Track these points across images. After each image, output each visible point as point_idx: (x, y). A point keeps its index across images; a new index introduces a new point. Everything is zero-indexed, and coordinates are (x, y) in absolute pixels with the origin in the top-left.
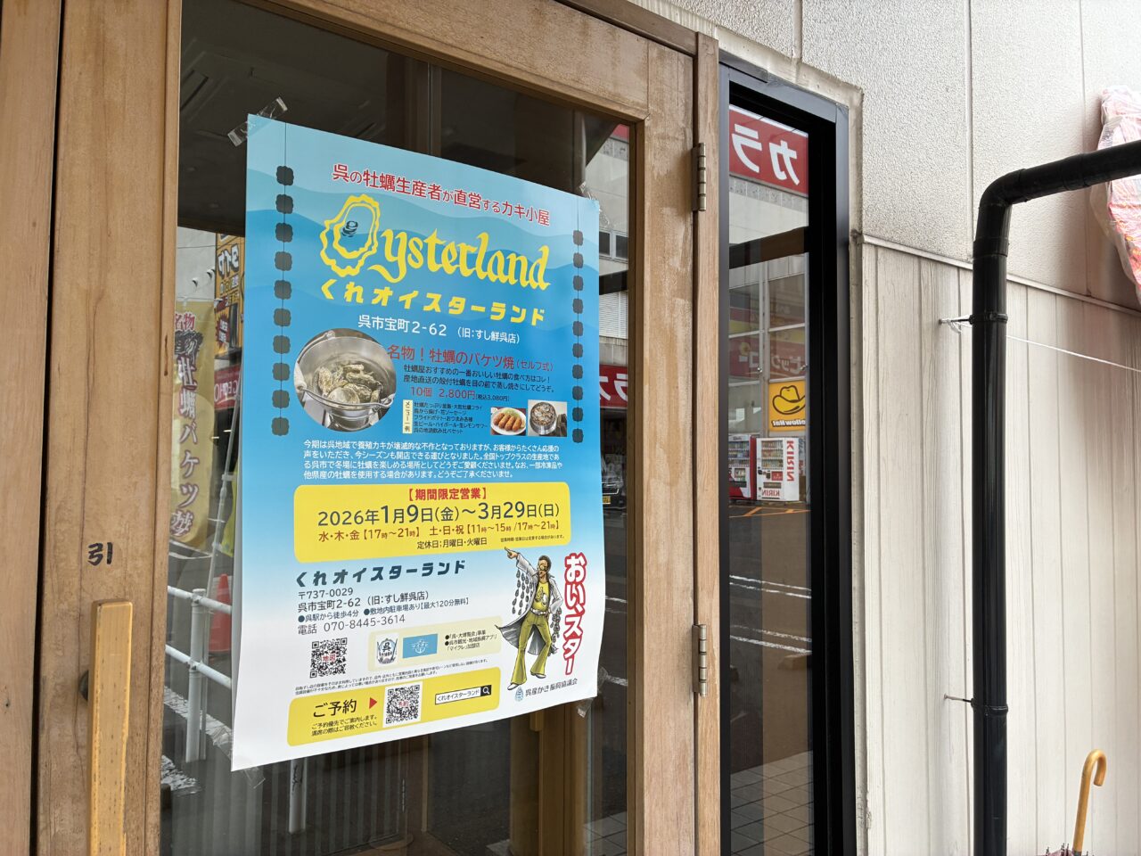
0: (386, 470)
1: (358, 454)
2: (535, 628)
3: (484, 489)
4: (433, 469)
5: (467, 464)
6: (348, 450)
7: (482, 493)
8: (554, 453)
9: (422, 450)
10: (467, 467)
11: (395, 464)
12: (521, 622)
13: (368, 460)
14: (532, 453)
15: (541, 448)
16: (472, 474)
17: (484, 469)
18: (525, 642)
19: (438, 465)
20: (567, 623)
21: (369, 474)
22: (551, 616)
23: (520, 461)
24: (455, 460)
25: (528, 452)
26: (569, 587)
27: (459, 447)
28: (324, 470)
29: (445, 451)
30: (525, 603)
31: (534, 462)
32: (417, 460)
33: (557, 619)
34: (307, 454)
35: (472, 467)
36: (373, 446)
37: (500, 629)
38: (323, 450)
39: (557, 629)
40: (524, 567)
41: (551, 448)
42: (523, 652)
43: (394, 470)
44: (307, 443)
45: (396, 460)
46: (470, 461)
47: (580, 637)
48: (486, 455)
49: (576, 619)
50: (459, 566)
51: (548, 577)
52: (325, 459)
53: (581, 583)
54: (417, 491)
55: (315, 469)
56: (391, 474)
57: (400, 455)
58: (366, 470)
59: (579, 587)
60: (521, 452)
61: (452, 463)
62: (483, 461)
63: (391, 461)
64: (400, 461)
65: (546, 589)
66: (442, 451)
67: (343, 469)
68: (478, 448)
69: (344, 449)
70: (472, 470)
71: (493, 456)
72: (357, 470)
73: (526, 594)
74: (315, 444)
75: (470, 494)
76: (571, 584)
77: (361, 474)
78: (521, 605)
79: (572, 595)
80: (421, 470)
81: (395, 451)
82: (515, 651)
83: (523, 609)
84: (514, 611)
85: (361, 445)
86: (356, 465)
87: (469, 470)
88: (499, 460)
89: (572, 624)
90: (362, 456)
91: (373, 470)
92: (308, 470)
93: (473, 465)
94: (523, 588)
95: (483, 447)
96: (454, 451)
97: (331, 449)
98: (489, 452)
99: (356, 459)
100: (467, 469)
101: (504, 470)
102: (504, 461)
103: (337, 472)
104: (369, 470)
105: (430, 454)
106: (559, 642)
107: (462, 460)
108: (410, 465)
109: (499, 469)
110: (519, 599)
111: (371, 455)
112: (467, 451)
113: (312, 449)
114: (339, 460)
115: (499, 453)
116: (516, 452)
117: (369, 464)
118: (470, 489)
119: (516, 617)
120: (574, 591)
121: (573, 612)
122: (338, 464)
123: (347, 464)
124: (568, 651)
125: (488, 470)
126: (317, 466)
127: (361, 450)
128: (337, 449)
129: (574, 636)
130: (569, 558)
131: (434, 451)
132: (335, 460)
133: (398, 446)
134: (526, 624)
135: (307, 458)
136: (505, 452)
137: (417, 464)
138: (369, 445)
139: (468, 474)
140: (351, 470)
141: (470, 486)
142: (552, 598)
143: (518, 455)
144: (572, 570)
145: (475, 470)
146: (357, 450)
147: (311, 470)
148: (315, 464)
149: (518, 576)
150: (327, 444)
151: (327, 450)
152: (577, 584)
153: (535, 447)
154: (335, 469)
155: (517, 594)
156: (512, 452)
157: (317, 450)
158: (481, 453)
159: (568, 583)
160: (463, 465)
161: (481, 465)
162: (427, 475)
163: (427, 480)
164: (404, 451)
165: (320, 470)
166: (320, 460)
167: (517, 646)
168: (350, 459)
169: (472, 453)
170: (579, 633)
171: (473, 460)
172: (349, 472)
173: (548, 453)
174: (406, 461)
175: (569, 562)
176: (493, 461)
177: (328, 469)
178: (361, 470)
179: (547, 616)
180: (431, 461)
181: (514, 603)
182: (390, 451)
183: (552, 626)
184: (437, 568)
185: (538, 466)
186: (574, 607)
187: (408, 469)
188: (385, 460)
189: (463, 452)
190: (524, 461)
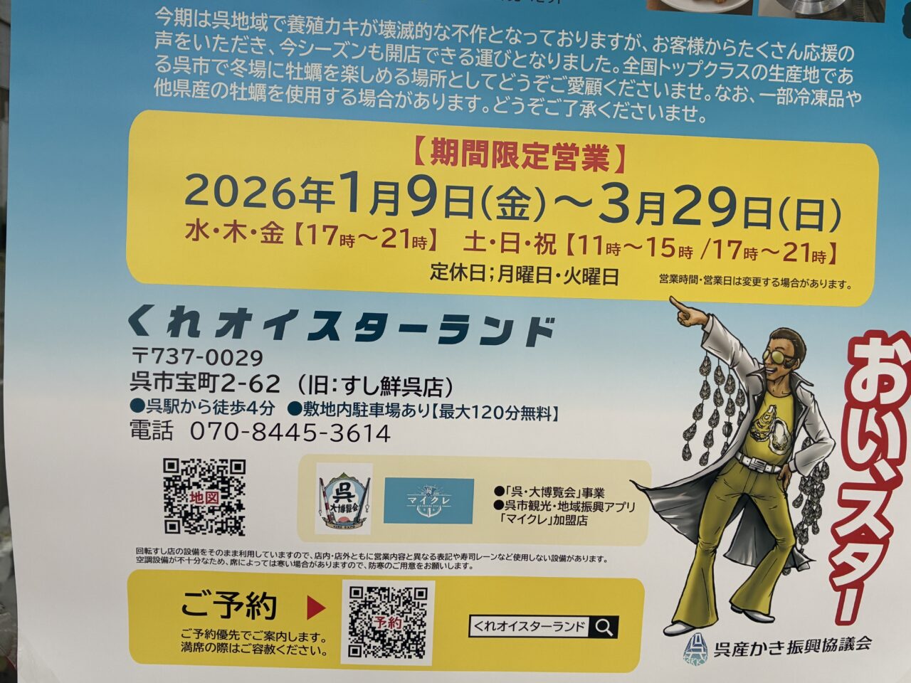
0: (357, 87)
1: (288, 45)
2: (746, 502)
3: (622, 148)
4: (481, 91)
5: (575, 84)
6: (261, 34)
7: (613, 158)
8: (839, 65)
9: (452, 43)
10: (575, 90)
11: (382, 75)
12: (705, 482)
13: (314, 58)
14: (769, 62)
15: (800, 49)
16: (588, 109)
17: (623, 99)
18: (718, 530)
19: (495, 82)
20: (843, 503)
21: (314, 94)
22: (796, 479)
23: (732, 83)
24: (541, 72)
25: (758, 59)
26: (856, 414)
27: (554, 39)
28: (205, 78)
29: (514, 48)
30: (719, 439)
31: (774, 87)
32: (439, 66)
33: (814, 487)
34: (163, 38)
35: (589, 90)
36: (326, 27)
37: (645, 490)
38: (202, 33)
39: (813, 513)
40: (723, 348)
41: (830, 52)
42: (709, 553)
43: (378, 88)
44: (163, 13)
45: (383, 64)
46: (585, 75)
47: (885, 541)
48: (631, 63)
49: (876, 498)
50: (537, 330)
51: (793, 382)
52: (206, 53)
53: (894, 408)
54: (435, 142)
55: (182, 75)
56: (368, 98)
57: (394, 52)
58: (304, 84)
59: (889, 419)
60: (735, 60)
61: (532, 79)
62: (621, 77)
63: (370, 67)
64: (393, 66)
65: (784, 408)
66: (506, 46)
67: (249, 79)
68: (607, 42)
69: (254, 33)
70: (591, 97)
71: (651, 67)
72: (284, 83)
73: (724, 418)
74: (183, 16)
75: (579, 159)
76: (865, 407)
77: (294, 94)
78: (709, 441)
79: (864, 437)
80: (450, 92)
81: (382, 42)
82: (686, 551)
83: (715, 453)
84: (687, 455)
85: (296, 23)
86: (282, 71)
87: (581, 98)
88: (669, 77)
89: (861, 506)
90: (298, 50)
91: (325, 85)
92: (163, 76)
93: (594, 87)
94: (718, 401)
95: (623, 42)
96: (540, 48)
97: (221, 31)
98: (638, 54)
99: (282, 56)
100: (575, 97)
101: (680, 103)
102: (685, 79)
103: (234, 86)
104: (315, 83)
105: (474, 53)
106: (819, 546)
107: (560, 72)
108: (421, 77)
109: (667, 101)
110: (703, 427)
111: (321, 48)
112: (575, 49)
113: (174, 29)
114: (241, 57)
115: (669, 58)
116: (720, 56)
117: (314, 71)
118: (581, 146)
119: (693, 469)
120: (872, 426)
121: (865, 477)
122: (238, 67)
123: (259, 68)
124: (845, 569)
125: (635, 100)
126: (187, 69)
127: (296, 38)
128: (235, 32)
129: (864, 535)
130: (864, 340)
131: (486, 44)
132: (231, 57)
133: (388, 28)
134: (719, 489)
135: (164, 49)
136: (686, 57)
137: (439, 77)
138: (315, 25)
139: (577, 109)
140: (269, 82)
141: (582, 139)
142: (802, 435)
143: (727, 66)
144: (871, 373)
145: (598, 100)
146: (285, 35)
147: (171, 77)
148: (182, 64)
149: (705, 369)
150: (211, 19)
151: (211, 32)
152: (883, 409)
153: (779, 46)
154: (230, 78)
155: (698, 414)
156: (707, 59)
157: (186, 30)
158: (618, 57)
159: (852, 403)
160: (564, 85)
161: (616, 87)
162: (464, 104)
163: (462, 118)
164: (406, 42)
165: (193, 77)
166: (193, 54)
167: (695, 539)
168: (266, 57)
169: (591, 55)
170: (880, 531)
171: (593, 74)
172: (262, 87)
173: (819, 65)
174: (410, 67)
175: (860, 351)
176: (649, 79)
177: (211, 78)
178: (294, 83)
179: (784, 479)
180: (476, 72)
181: (689, 434)
182: (369, 42)
183: (797, 503)
184: (478, 329)
185: (784, 97)
186: (870, 465)
187: (416, 89)
188: (354, 63)
189: (565, 51)
190: (742, 82)
